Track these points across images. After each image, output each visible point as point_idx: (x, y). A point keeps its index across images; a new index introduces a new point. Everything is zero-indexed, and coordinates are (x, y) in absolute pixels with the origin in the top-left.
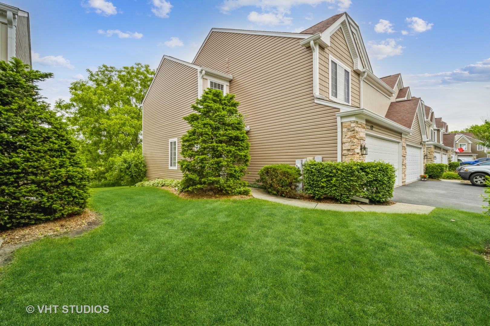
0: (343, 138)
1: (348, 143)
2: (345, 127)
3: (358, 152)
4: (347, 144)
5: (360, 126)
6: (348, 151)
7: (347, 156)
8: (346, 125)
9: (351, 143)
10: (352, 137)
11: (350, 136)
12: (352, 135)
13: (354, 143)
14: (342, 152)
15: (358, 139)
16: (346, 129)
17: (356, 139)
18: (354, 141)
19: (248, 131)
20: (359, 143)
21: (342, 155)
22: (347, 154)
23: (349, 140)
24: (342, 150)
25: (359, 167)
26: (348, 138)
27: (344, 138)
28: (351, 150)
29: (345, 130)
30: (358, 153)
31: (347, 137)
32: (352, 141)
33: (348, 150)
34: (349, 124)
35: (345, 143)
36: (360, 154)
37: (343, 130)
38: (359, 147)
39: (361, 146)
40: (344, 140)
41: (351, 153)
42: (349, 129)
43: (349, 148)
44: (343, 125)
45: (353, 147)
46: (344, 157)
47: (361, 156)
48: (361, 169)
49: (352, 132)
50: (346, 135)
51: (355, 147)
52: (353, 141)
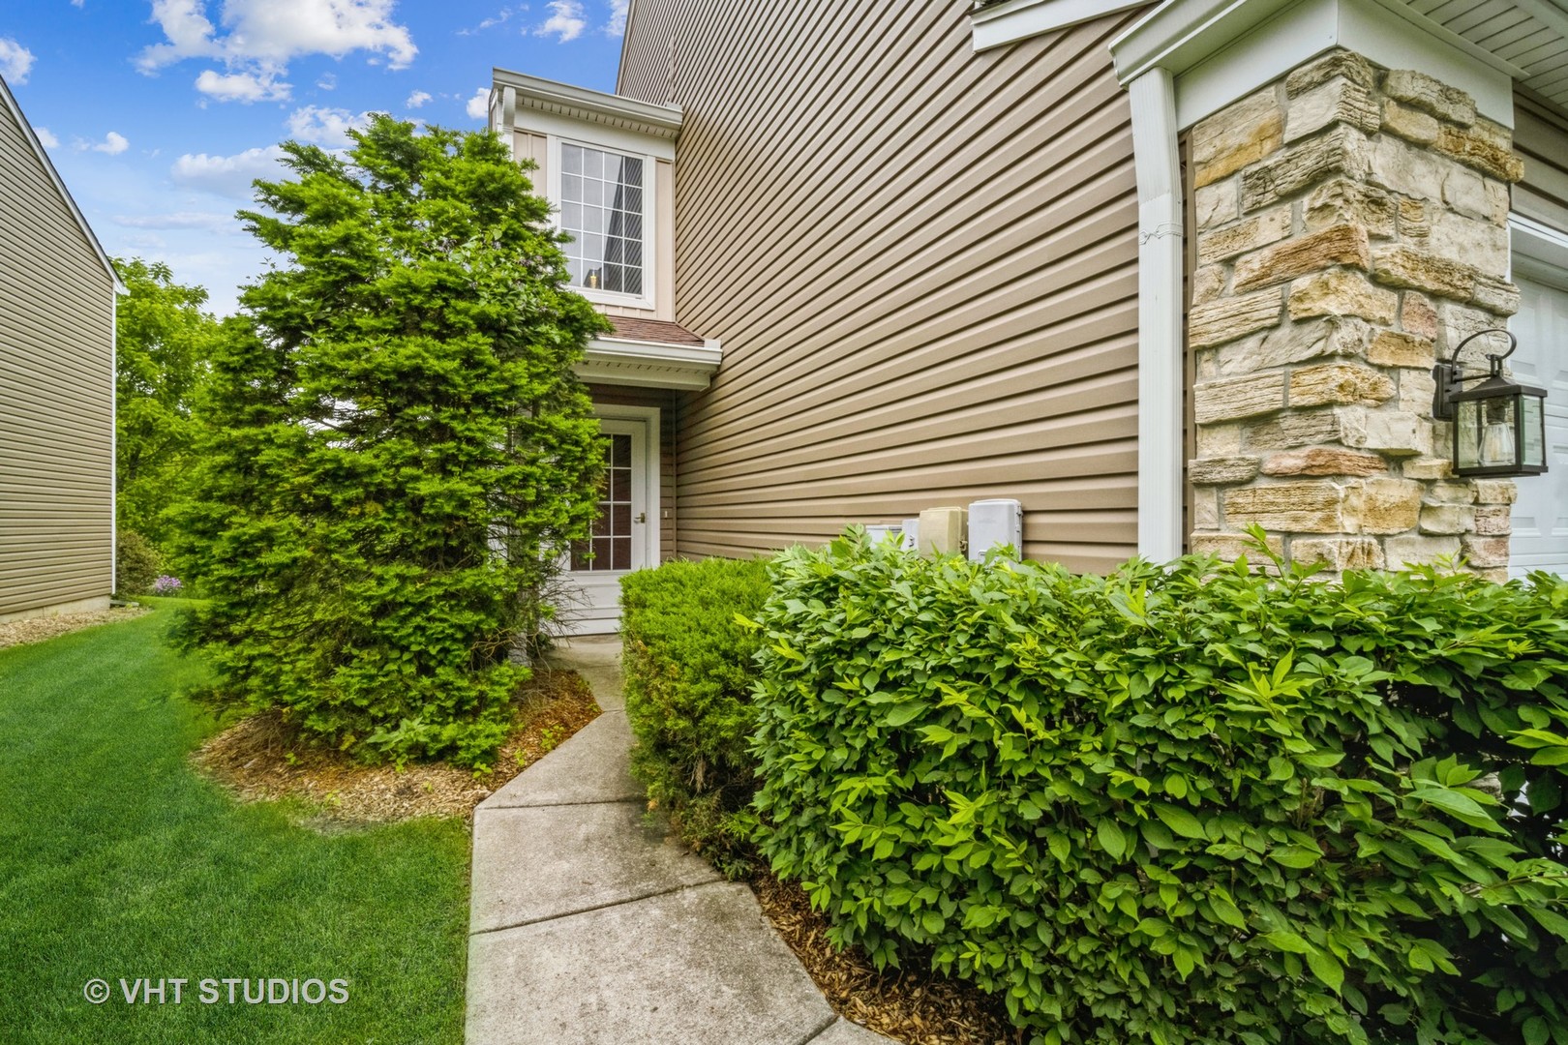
0: (1199, 289)
1: (1252, 343)
2: (1220, 169)
3: (1394, 444)
4: (1237, 361)
5: (1423, 127)
6: (1252, 442)
7: (1242, 498)
8: (1233, 141)
9: (1285, 332)
10: (1298, 258)
11: (1281, 257)
12: (1300, 238)
13: (1332, 322)
14: (1188, 447)
15: (1398, 287)
16: (1230, 189)
17: (1357, 286)
18: (1333, 306)
19: (719, 367)
20: (1421, 331)
21: (1191, 486)
22: (1242, 473)
23: (1266, 304)
24: (1190, 431)
25: (1358, 672)
26: (1257, 284)
27: (1212, 293)
28: (1289, 422)
29: (1218, 202)
30: (1395, 460)
31: (1241, 275)
32: (1297, 310)
33: (1258, 422)
34: (1268, 117)
35: (1216, 347)
36: (1433, 464)
37: (1203, 214)
38: (1418, 391)
39: (1447, 374)
40: (1212, 318)
41: (1292, 461)
42: (1261, 178)
43: (1262, 399)
44: (1200, 153)
45: (1309, 378)
46: (1206, 505)
47: (1443, 492)
48: (1412, 701)
49: (1306, 201)
50: (1229, 262)
51: (1335, 374)
52: (1318, 306)
